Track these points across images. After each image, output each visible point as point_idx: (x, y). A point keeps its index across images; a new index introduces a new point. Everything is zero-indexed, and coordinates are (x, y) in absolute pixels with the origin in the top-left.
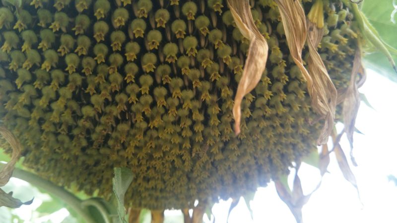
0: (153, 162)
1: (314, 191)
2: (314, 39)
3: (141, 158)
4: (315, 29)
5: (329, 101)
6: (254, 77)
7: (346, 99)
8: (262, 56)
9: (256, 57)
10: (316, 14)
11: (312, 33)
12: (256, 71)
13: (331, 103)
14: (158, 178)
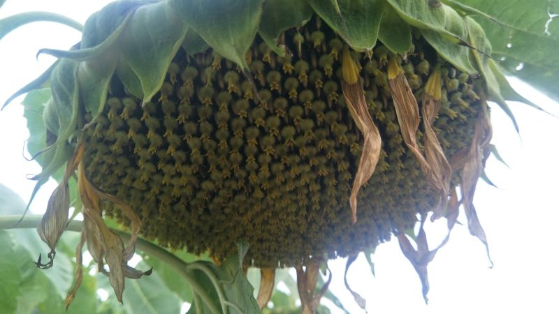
0: (268, 227)
1: (440, 247)
2: (431, 114)
3: (256, 223)
4: (431, 103)
5: (444, 178)
6: (369, 171)
7: (467, 164)
8: (375, 151)
9: (370, 154)
10: (433, 87)
11: (428, 107)
12: (370, 165)
13: (446, 179)
14: (272, 240)
